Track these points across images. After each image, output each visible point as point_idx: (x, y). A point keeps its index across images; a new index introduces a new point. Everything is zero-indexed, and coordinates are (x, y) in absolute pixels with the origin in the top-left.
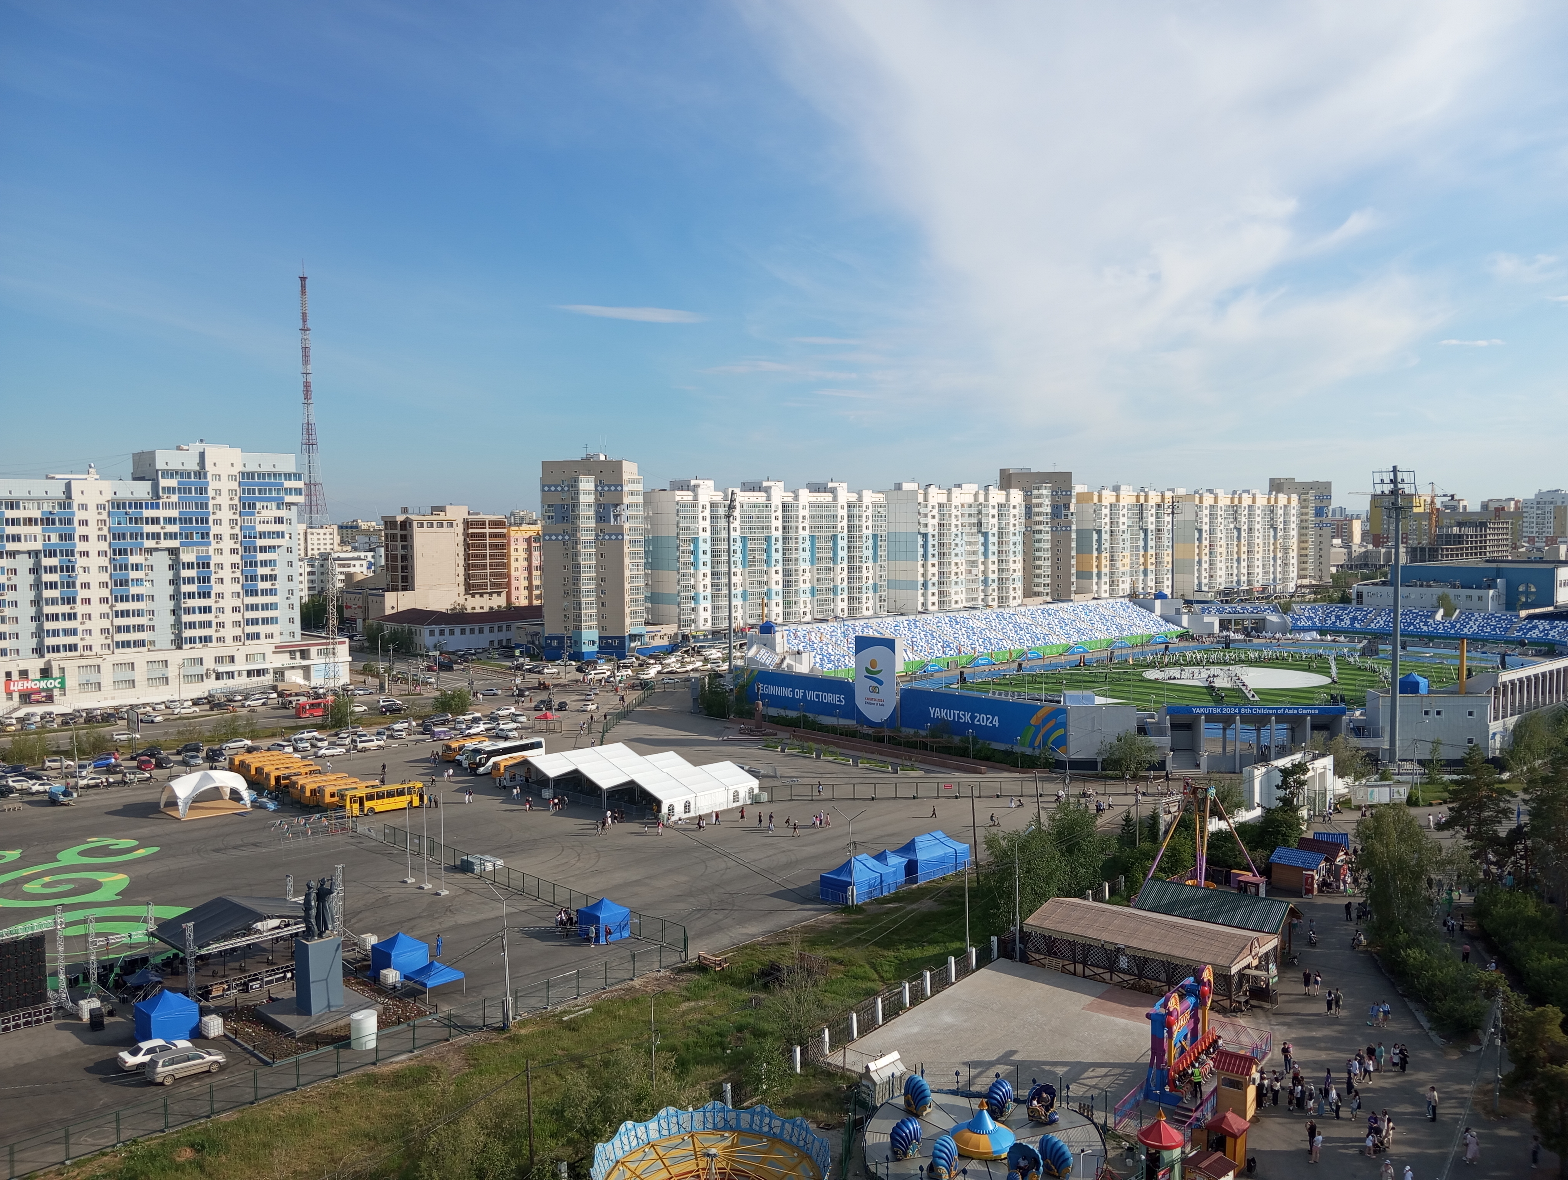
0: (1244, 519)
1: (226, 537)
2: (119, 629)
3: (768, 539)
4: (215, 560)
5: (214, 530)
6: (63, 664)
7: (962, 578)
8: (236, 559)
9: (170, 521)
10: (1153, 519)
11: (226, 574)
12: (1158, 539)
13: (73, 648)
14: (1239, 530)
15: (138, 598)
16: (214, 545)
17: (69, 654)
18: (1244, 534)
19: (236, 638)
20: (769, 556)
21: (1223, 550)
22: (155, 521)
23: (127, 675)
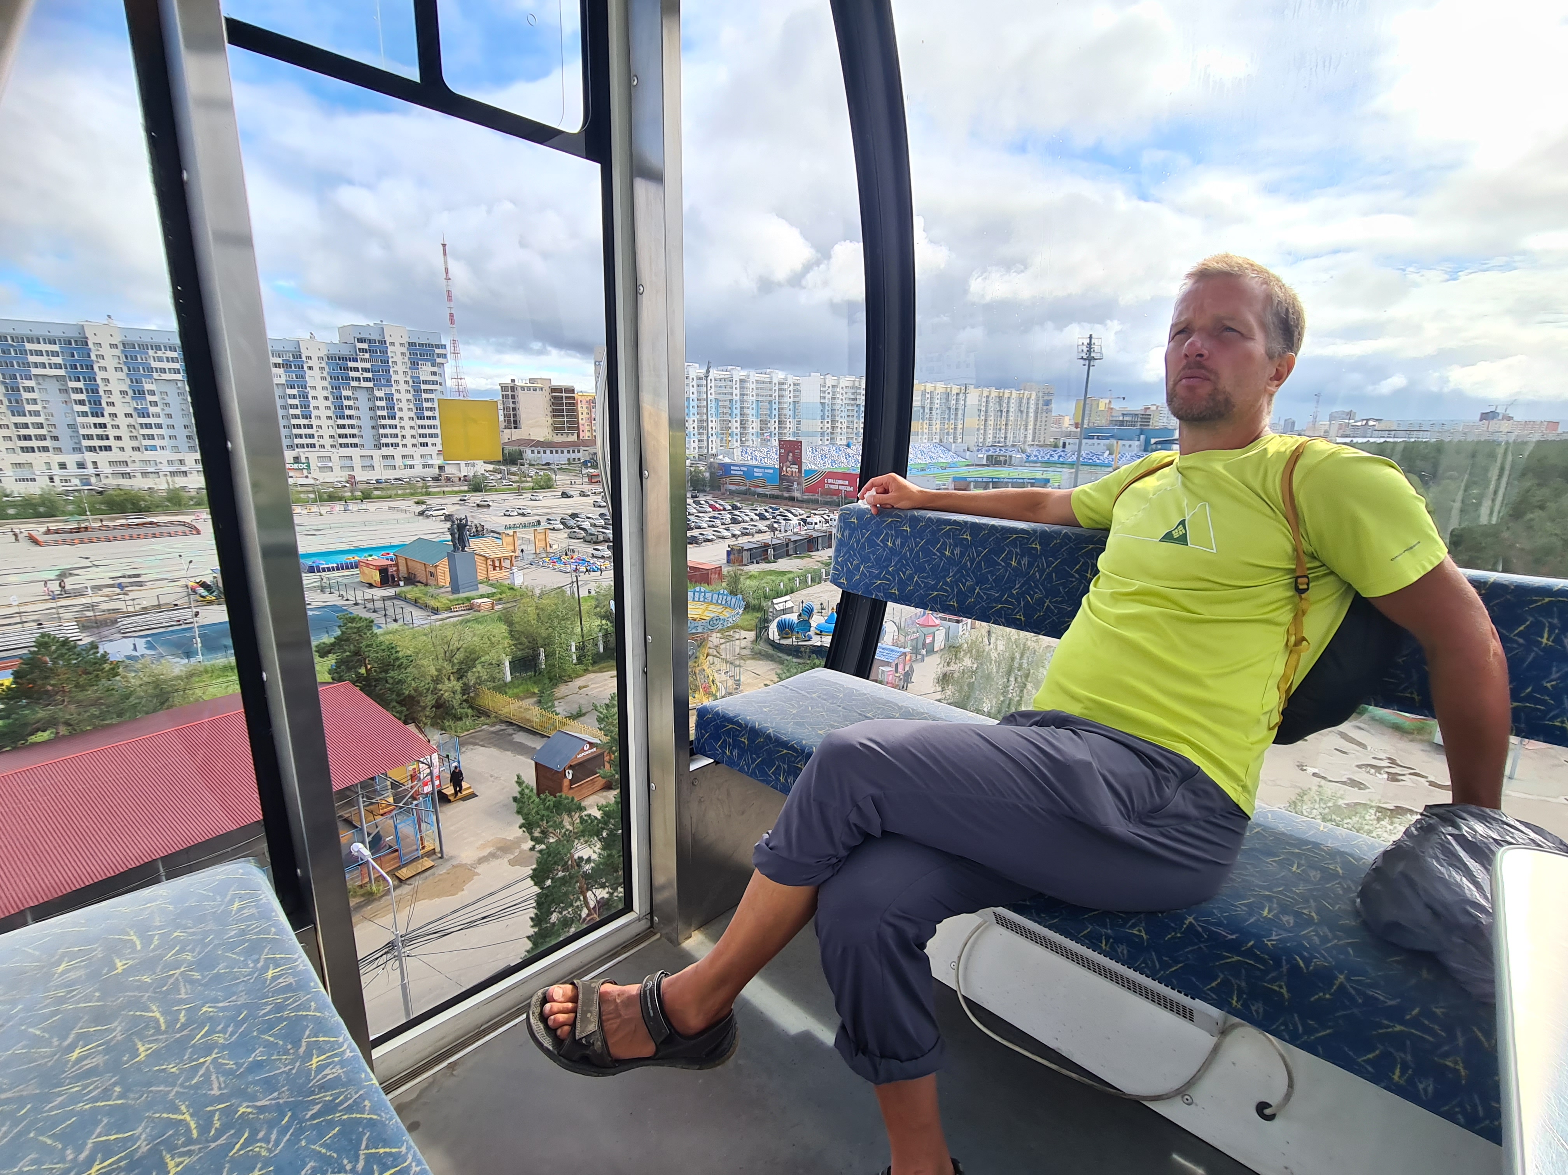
0: (1005, 405)
1: (402, 382)
2: (340, 436)
3: (731, 401)
4: (396, 396)
5: (394, 377)
6: (307, 455)
7: (845, 431)
8: (410, 396)
9: (366, 370)
10: (954, 402)
11: (404, 405)
12: (956, 414)
13: (313, 446)
14: (1001, 411)
15: (350, 417)
16: (395, 387)
17: (310, 449)
18: (1004, 414)
19: (414, 445)
20: (732, 412)
21: (992, 423)
22: (356, 369)
23: (348, 463)
